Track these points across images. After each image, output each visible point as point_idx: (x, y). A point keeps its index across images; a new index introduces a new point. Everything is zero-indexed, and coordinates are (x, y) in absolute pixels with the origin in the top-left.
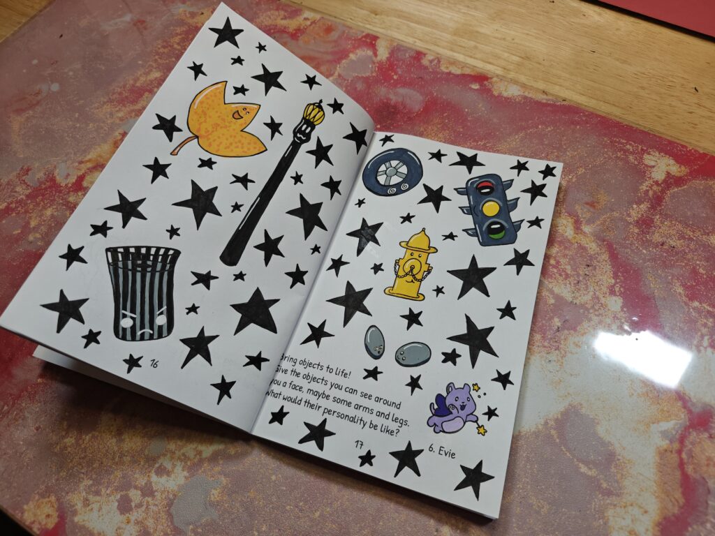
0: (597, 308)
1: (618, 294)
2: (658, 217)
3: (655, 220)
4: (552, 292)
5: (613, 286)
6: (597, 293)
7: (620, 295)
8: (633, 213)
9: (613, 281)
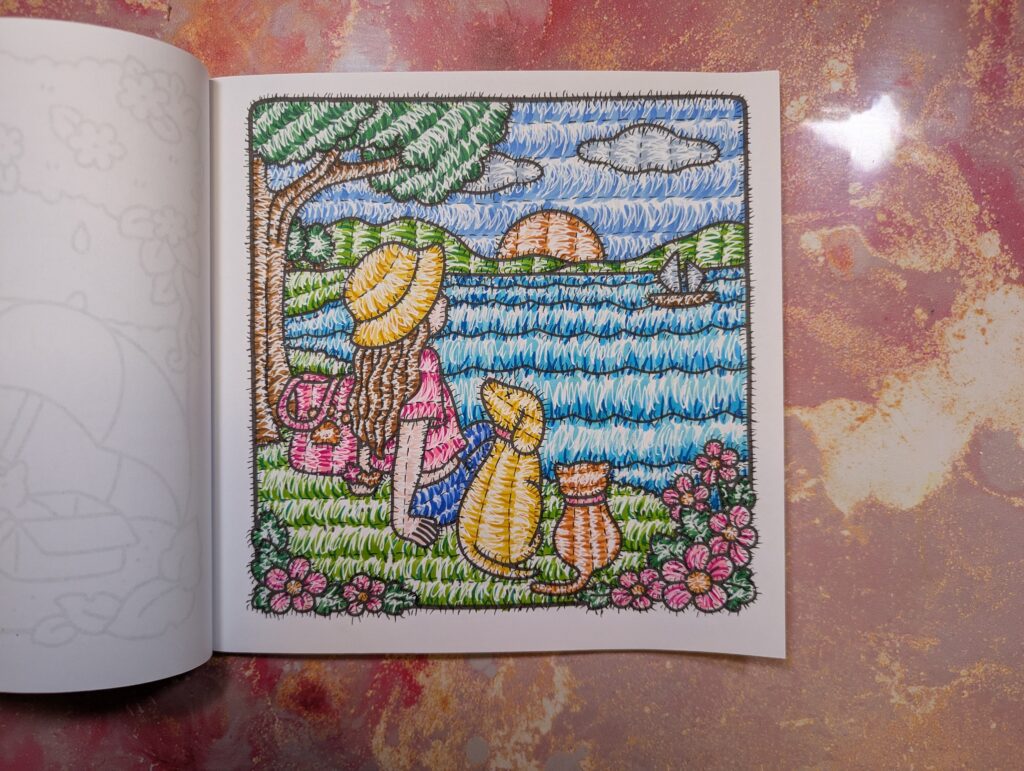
0: (967, 264)
1: (989, 226)
2: (1010, 57)
3: (1008, 65)
4: (896, 269)
5: (979, 217)
6: (961, 239)
7: (993, 228)
8: (971, 68)
9: (977, 207)
